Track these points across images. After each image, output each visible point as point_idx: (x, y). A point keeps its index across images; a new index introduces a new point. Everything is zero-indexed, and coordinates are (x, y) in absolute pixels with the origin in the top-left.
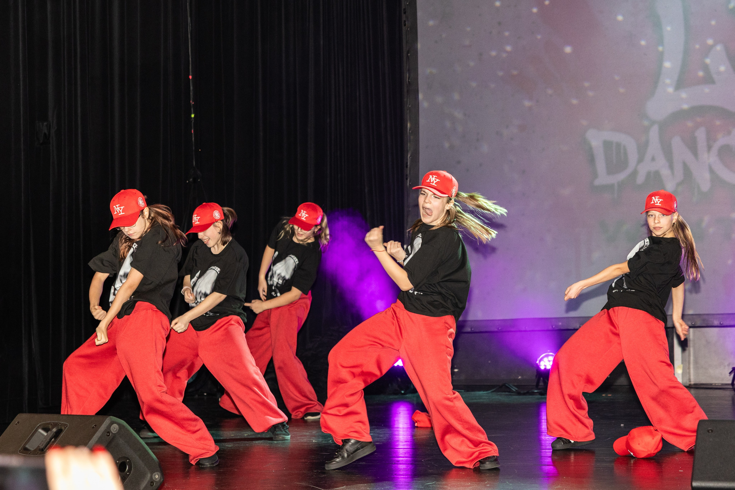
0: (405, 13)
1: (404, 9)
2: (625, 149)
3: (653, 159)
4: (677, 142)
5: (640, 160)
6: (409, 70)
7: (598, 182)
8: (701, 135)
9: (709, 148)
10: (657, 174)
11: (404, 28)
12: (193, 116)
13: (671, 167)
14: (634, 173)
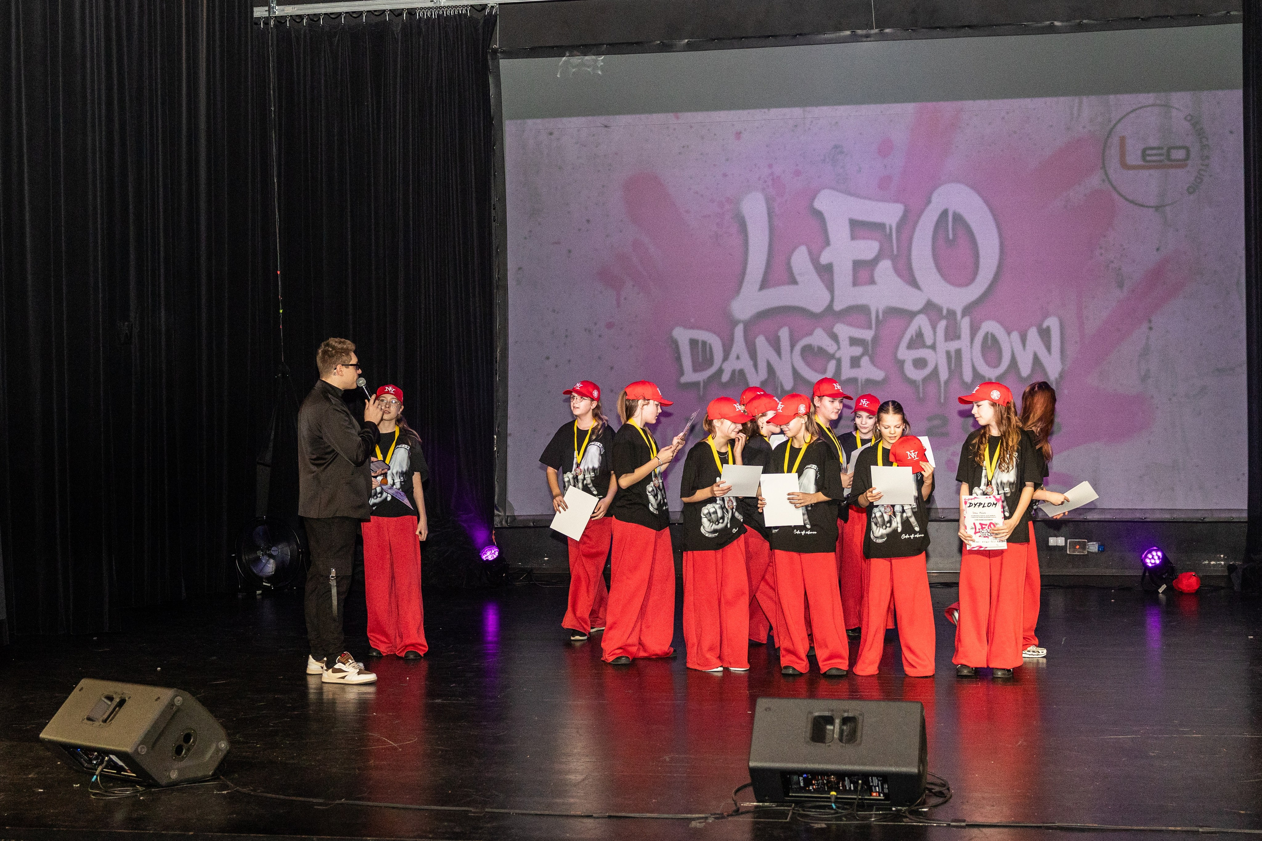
0: (494, 209)
1: (494, 205)
2: (711, 348)
3: (738, 358)
4: (761, 342)
5: (726, 358)
6: (498, 266)
7: (683, 380)
8: (784, 334)
9: (792, 346)
10: (741, 372)
11: (493, 223)
12: (281, 311)
13: (756, 366)
14: (720, 371)
